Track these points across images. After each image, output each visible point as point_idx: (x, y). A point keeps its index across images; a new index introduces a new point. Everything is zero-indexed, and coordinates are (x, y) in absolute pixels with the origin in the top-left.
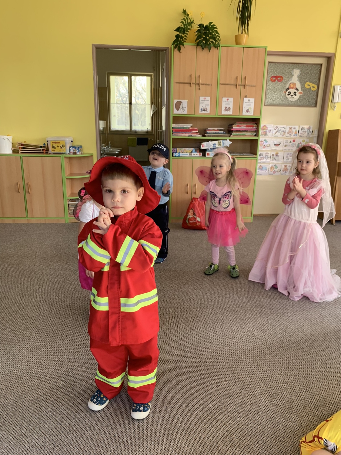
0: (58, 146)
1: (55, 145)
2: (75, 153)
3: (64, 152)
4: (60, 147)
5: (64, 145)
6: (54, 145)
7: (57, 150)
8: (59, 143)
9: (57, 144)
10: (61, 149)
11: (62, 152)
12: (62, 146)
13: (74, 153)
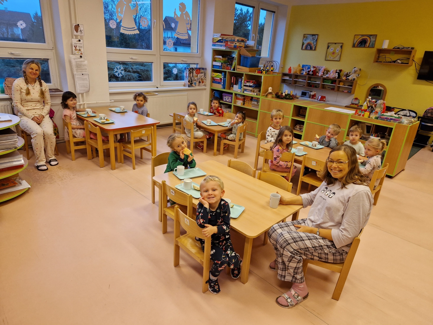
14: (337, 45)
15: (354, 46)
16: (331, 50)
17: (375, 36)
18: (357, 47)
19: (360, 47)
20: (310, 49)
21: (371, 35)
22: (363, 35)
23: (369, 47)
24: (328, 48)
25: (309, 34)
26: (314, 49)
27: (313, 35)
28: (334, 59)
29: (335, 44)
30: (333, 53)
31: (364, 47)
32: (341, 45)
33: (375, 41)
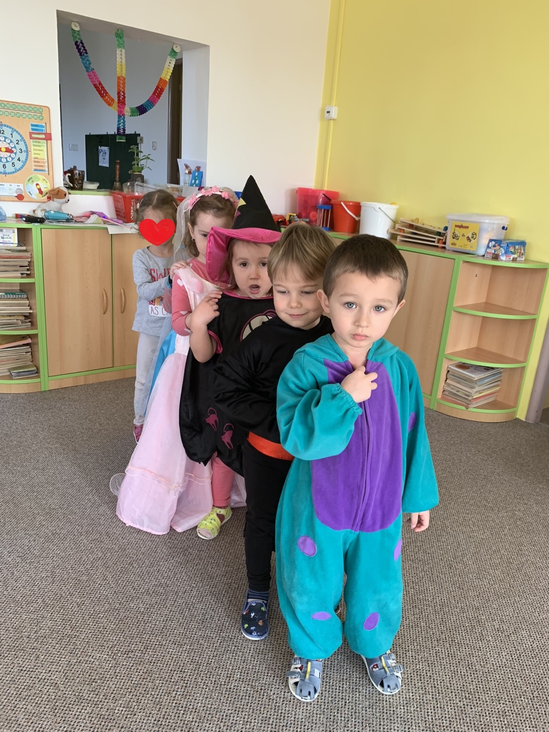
0: (463, 235)
1: (459, 232)
2: (496, 257)
3: (472, 250)
4: (468, 237)
5: (476, 234)
6: (457, 232)
7: (461, 244)
8: (467, 227)
9: (463, 231)
10: (468, 243)
11: (468, 249)
12: (470, 237)
13: (494, 256)
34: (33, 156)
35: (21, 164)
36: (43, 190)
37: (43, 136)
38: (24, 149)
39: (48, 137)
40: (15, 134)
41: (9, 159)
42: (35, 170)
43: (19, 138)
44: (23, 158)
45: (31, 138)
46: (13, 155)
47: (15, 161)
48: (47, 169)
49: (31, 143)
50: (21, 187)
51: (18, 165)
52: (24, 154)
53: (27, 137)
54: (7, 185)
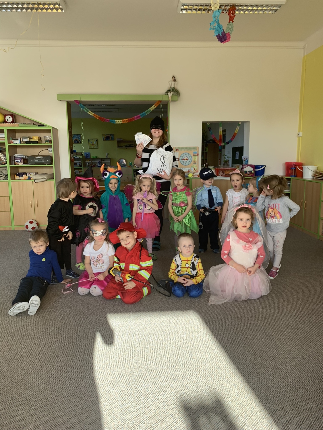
14: (94, 140)
15: (103, 140)
16: (91, 142)
17: (113, 135)
18: (105, 140)
19: (107, 140)
20: (78, 142)
21: (111, 134)
22: (107, 134)
23: (111, 140)
24: (89, 142)
25: (75, 135)
26: (80, 142)
27: (77, 135)
28: (94, 148)
29: (93, 139)
30: (93, 144)
31: (109, 140)
32: (96, 140)
33: (114, 137)
34: (193, 160)
35: (190, 162)
36: (195, 169)
37: (196, 155)
38: (191, 158)
39: (198, 155)
40: (189, 155)
41: (187, 161)
42: (194, 164)
43: (190, 156)
44: (191, 161)
45: (193, 155)
46: (188, 160)
47: (189, 162)
48: (197, 163)
49: (193, 157)
50: (190, 169)
51: (189, 163)
52: (191, 160)
53: (192, 155)
54: (186, 168)
